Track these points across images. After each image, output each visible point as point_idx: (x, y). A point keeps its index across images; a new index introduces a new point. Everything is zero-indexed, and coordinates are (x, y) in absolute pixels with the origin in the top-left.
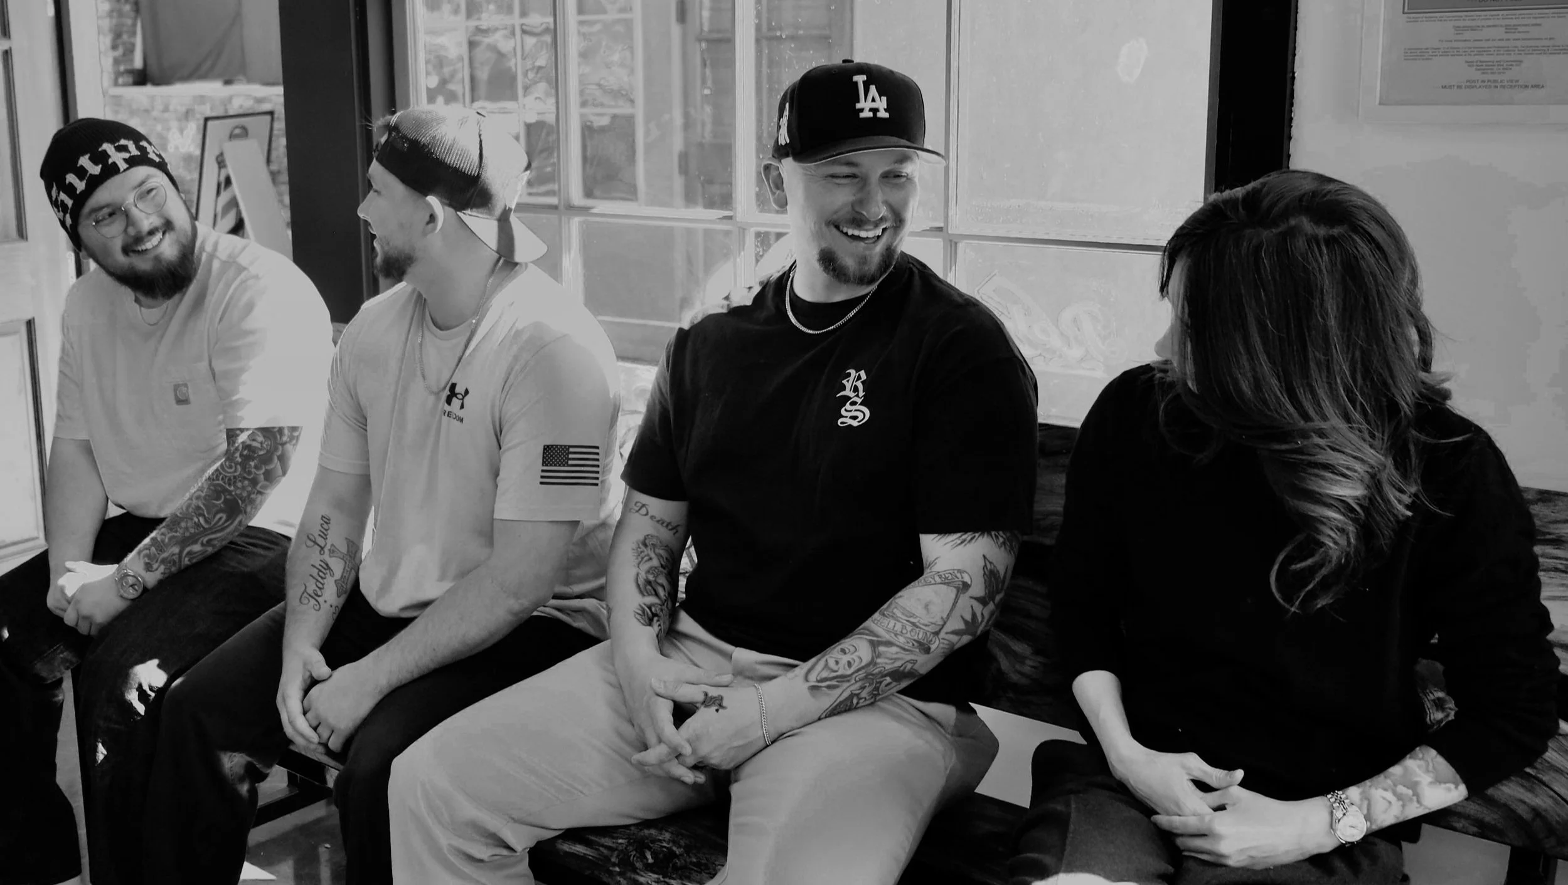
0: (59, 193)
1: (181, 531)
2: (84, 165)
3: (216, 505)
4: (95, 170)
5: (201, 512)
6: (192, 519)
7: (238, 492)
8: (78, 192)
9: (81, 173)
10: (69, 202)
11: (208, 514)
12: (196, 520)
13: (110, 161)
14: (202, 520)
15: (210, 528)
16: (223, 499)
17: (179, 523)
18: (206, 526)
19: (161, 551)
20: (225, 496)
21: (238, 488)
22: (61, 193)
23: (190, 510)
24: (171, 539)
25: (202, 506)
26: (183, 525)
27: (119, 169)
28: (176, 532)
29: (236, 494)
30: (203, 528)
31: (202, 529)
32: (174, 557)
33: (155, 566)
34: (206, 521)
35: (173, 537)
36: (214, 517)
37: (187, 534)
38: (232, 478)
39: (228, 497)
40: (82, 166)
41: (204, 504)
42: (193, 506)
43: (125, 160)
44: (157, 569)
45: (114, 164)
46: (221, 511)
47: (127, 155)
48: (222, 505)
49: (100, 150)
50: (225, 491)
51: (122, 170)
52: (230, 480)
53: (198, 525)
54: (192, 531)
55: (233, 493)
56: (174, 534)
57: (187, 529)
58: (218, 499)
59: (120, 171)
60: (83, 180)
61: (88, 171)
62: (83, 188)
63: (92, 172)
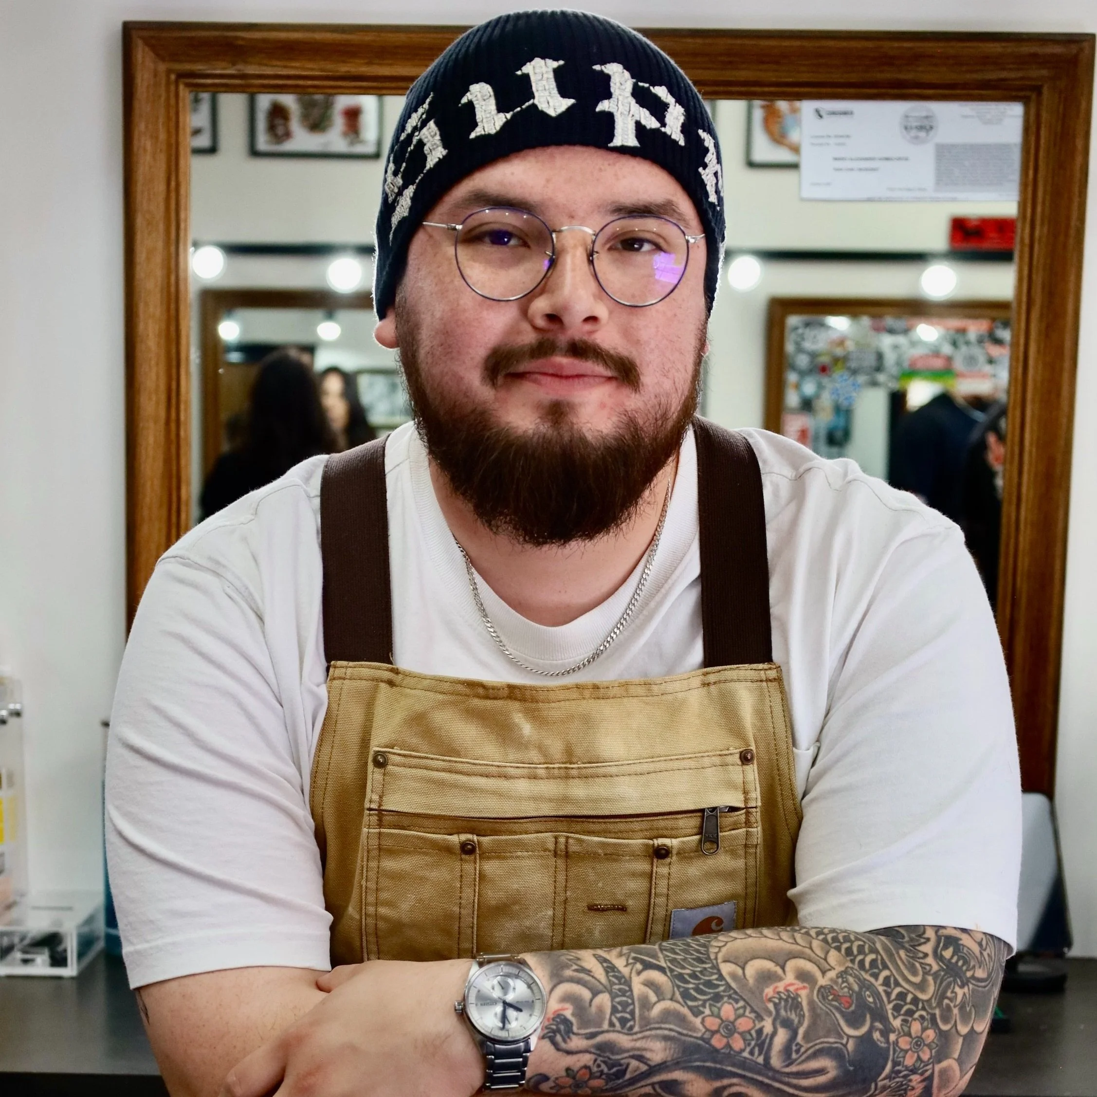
0: (424, 123)
1: (713, 1023)
2: (533, 78)
3: (839, 1034)
4: (553, 104)
5: (793, 1016)
6: (760, 1018)
7: (904, 1043)
8: (473, 135)
10: (435, 152)
11: (806, 1037)
12: (767, 1026)
13: (604, 106)
14: (781, 1037)
15: (776, 1075)
16: (864, 1029)
17: (717, 998)
18: (776, 1061)
19: (623, 1021)
20: (872, 1029)
21: (909, 1034)
22: (432, 124)
23: (769, 991)
24: (667, 1015)
25: (805, 1004)
26: (727, 1010)
27: (611, 137)
28: (696, 1012)
29: (896, 1043)
30: (767, 1059)
31: (760, 1060)
32: (634, 1063)
33: (576, 1043)
34: (787, 1050)
35: (681, 1020)
36: (815, 1055)
37: (718, 1042)
38: (909, 998)
39: (876, 1035)
41: (811, 1003)
42: (781, 986)
43: (640, 129)
44: (569, 1053)
45: (609, 118)
46: (837, 1054)
47: (651, 123)
48: (851, 1046)
49: (596, 69)
50: (879, 1015)
51: (617, 142)
52: (902, 996)
53: (763, 1043)
54: (738, 1043)
55: (892, 1037)
56: (685, 1011)
57: (730, 1029)
58: (854, 1021)
59: (611, 145)
60: (507, 114)
61: (532, 96)
62: (493, 132)
63: (542, 106)
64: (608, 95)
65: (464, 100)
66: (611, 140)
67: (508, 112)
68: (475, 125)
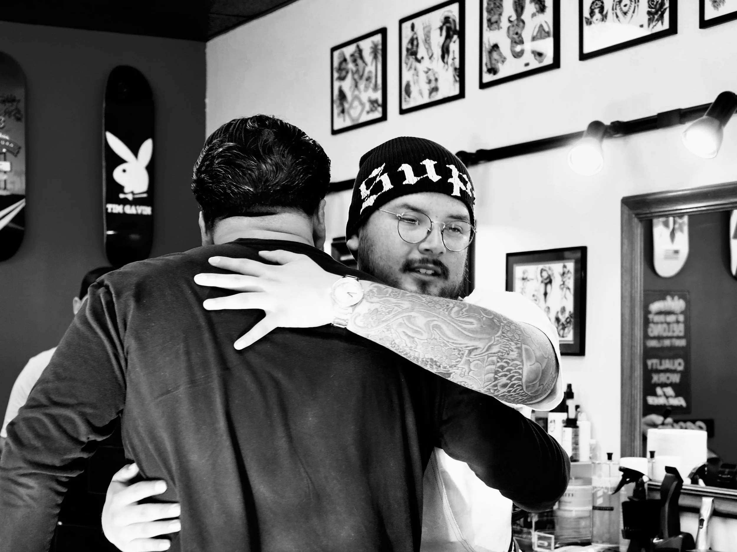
0: (382, 174)
2: (426, 166)
4: (433, 176)
8: (404, 183)
9: (419, 170)
10: (388, 186)
13: (450, 180)
15: (453, 319)
27: (452, 192)
40: (424, 166)
43: (461, 190)
45: (452, 185)
47: (464, 188)
49: (447, 166)
51: (453, 194)
59: (452, 195)
60: (418, 178)
61: (426, 173)
62: (413, 184)
63: (430, 178)
64: (452, 177)
65: (400, 169)
66: (452, 193)
67: (418, 177)
68: (405, 179)
